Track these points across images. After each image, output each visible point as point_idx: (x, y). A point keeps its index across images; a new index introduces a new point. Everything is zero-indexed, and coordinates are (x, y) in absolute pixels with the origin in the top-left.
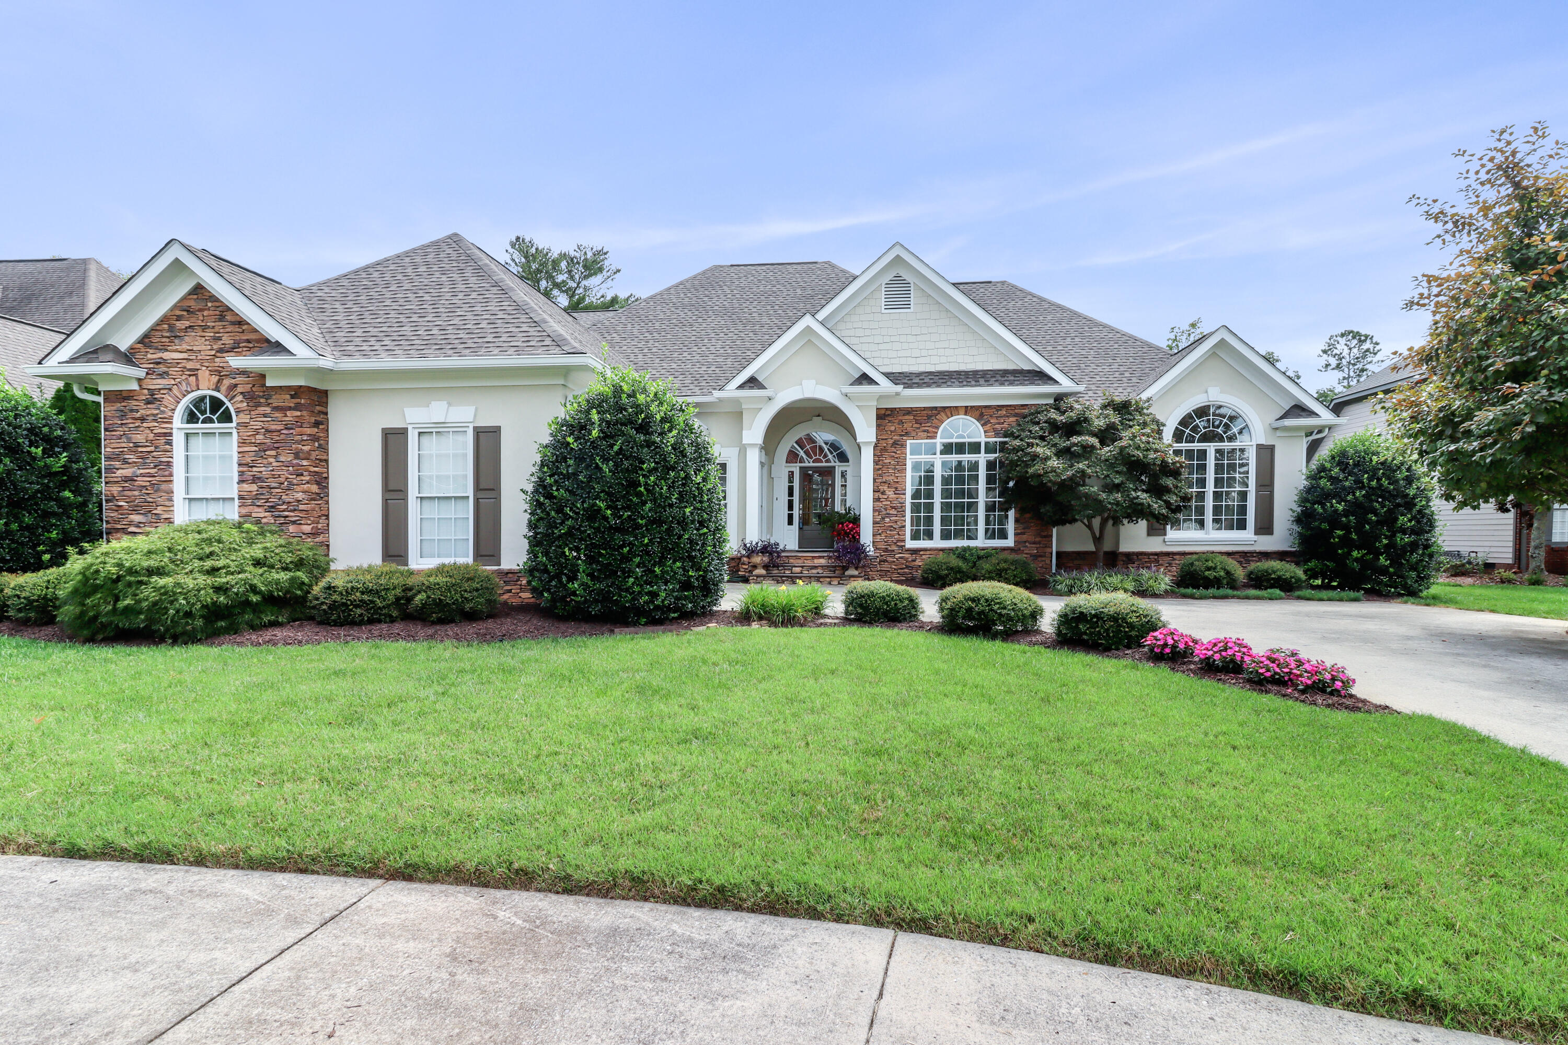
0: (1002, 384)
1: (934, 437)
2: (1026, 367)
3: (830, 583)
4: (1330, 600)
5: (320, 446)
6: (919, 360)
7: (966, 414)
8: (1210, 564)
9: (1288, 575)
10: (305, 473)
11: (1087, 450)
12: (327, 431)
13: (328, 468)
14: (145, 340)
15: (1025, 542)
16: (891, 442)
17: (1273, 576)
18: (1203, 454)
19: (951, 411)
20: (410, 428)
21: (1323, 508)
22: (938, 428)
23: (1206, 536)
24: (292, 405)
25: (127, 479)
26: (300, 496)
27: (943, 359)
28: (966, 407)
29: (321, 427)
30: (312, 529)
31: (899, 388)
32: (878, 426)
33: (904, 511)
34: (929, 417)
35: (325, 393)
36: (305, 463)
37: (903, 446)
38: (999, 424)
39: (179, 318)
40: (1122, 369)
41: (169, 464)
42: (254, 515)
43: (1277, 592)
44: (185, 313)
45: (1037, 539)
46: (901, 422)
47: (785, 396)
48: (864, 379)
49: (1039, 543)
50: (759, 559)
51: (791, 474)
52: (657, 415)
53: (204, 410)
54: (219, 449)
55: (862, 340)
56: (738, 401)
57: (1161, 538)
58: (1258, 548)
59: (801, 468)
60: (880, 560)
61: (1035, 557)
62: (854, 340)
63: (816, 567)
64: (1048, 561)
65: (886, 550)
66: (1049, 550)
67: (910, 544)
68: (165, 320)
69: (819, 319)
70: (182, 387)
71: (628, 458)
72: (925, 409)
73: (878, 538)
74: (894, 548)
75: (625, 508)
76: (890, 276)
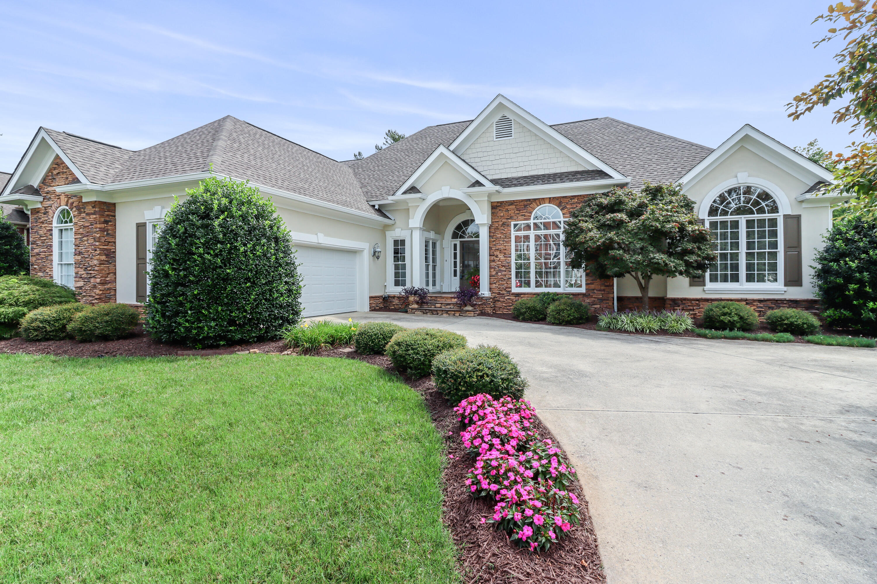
0: (571, 181)
1: (529, 219)
2: (591, 168)
3: (454, 315)
5: (108, 234)
6: (518, 169)
7: (549, 203)
8: (726, 310)
9: (800, 322)
10: (98, 249)
11: (619, 225)
12: (115, 225)
13: (115, 246)
14: (44, 181)
15: (594, 290)
16: (501, 223)
17: (786, 322)
18: (735, 224)
19: (540, 201)
20: (147, 222)
21: (838, 265)
22: (531, 213)
23: (741, 287)
24: (93, 212)
25: (38, 254)
26: (96, 262)
27: (534, 167)
28: (550, 198)
29: (110, 223)
30: (101, 280)
31: (498, 188)
32: (493, 213)
33: (510, 268)
34: (525, 206)
35: (114, 205)
36: (97, 244)
37: (509, 225)
38: (573, 208)
39: (55, 169)
40: (676, 165)
41: (51, 246)
42: (80, 273)
43: (788, 336)
44: (56, 166)
45: (602, 288)
46: (507, 210)
47: (432, 198)
48: (478, 183)
49: (604, 290)
50: (413, 298)
51: (455, 245)
52: (216, 207)
53: (65, 216)
54: (70, 238)
55: (482, 159)
56: (405, 202)
57: (701, 288)
58: (788, 297)
59: (461, 242)
60: (495, 300)
61: (601, 300)
62: (477, 160)
63: (449, 304)
64: (611, 304)
65: (499, 294)
66: (611, 295)
67: (515, 290)
68: (50, 170)
69: (452, 148)
70: (56, 205)
71: (191, 236)
72: (522, 201)
73: (494, 286)
74: (504, 292)
75: (184, 270)
76: (498, 117)
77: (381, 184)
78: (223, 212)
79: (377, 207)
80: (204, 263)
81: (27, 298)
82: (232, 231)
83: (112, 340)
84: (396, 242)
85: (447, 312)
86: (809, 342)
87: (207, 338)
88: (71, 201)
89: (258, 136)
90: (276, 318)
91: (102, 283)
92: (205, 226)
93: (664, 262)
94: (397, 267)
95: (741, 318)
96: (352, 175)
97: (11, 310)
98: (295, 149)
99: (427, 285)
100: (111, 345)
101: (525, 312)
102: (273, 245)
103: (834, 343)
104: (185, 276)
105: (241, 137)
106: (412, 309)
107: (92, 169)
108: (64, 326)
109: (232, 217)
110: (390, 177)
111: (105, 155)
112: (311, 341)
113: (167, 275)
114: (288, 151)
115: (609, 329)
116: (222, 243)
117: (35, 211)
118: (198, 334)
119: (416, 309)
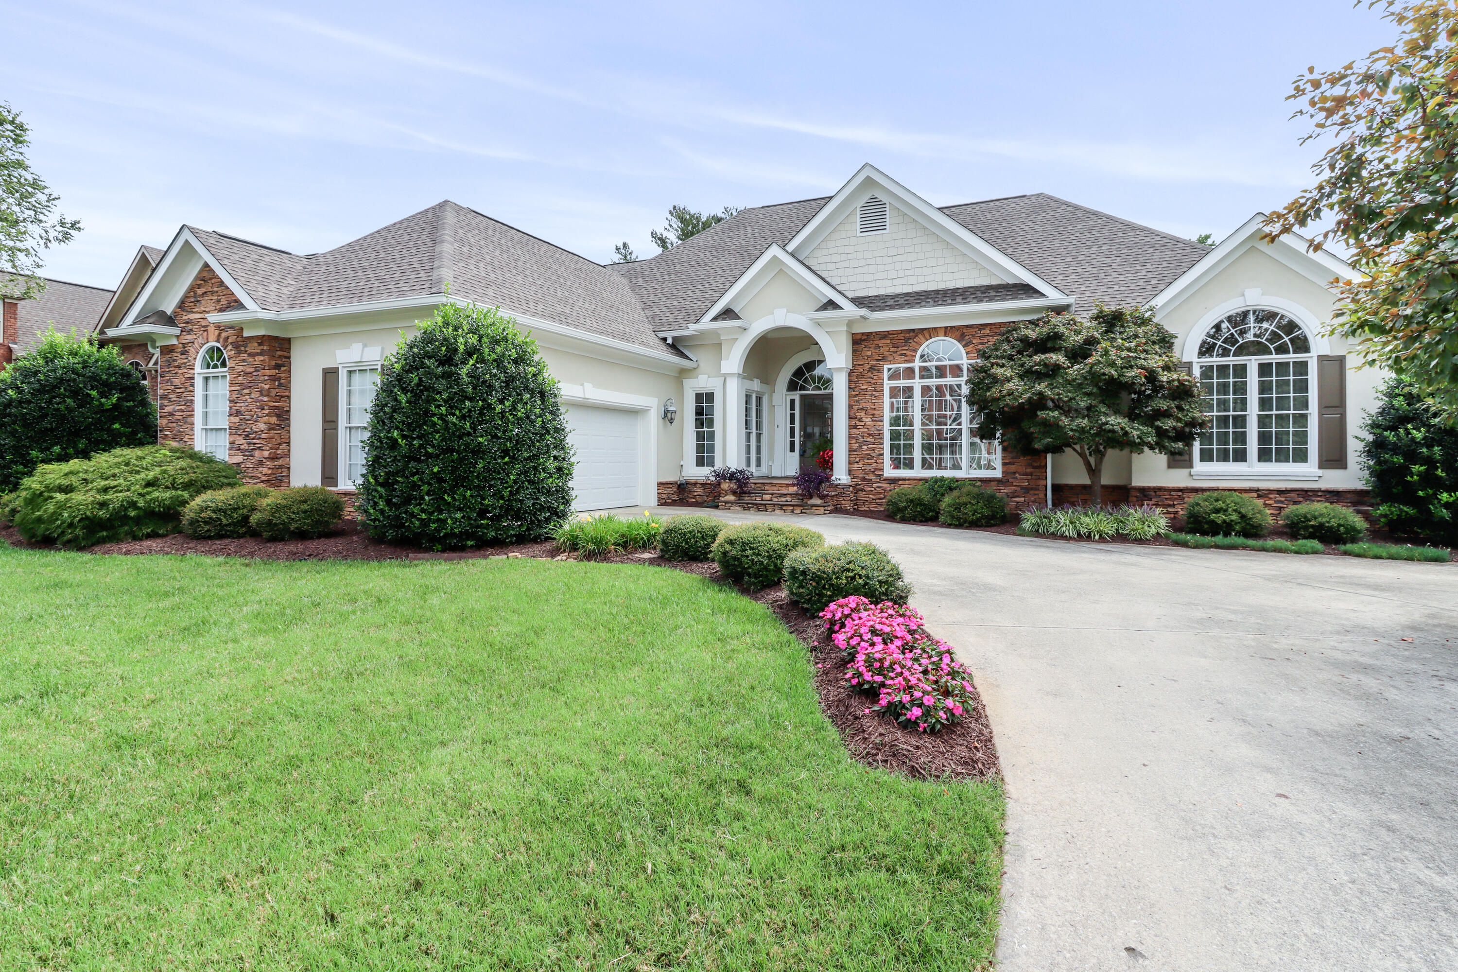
0: (980, 301)
1: (913, 361)
2: (1011, 281)
3: (792, 512)
4: (1391, 557)
5: (280, 385)
6: (896, 282)
7: (945, 335)
8: (1220, 504)
9: (1334, 523)
10: (266, 408)
11: (1052, 372)
12: (290, 371)
13: (290, 403)
14: (182, 305)
15: (1015, 473)
16: (867, 367)
17: (1312, 523)
18: (1241, 370)
19: (930, 333)
20: (340, 367)
21: (1397, 435)
22: (915, 351)
23: (1250, 470)
24: (259, 351)
25: (171, 414)
26: (263, 426)
27: (921, 279)
28: (946, 328)
29: (283, 369)
30: (270, 454)
31: (864, 312)
32: (854, 352)
33: (882, 439)
34: (907, 340)
35: (289, 340)
36: (266, 399)
37: (880, 371)
38: (982, 344)
39: (199, 286)
40: (1150, 275)
41: (192, 401)
42: (237, 442)
43: (1315, 544)
44: (201, 281)
45: (1028, 470)
46: (878, 347)
47: (759, 327)
48: (831, 305)
49: (1031, 474)
50: (727, 485)
51: (793, 402)
52: (462, 348)
53: (215, 357)
54: (221, 390)
55: (838, 265)
56: (715, 333)
57: (1184, 472)
58: (1324, 485)
59: (801, 396)
60: (857, 490)
61: (1027, 490)
62: (831, 267)
63: (784, 495)
64: (1042, 495)
65: (863, 479)
66: (1042, 482)
67: (889, 472)
68: (192, 289)
69: (791, 247)
70: (200, 340)
71: (427, 389)
72: (902, 331)
73: (855, 467)
74: (872, 477)
75: (419, 437)
76: (865, 198)
77: (675, 303)
78: (470, 355)
79: (670, 341)
80: (447, 429)
81: (186, 478)
82: (484, 382)
83: (312, 538)
84: (699, 397)
85: (781, 507)
86: (1346, 553)
87: (452, 535)
88: (224, 335)
89: (490, 232)
90: (542, 509)
91: (273, 458)
92: (447, 375)
93: (1122, 429)
94: (700, 436)
95: (1243, 517)
96: (627, 288)
97: (168, 494)
98: (543, 249)
99: (748, 465)
100: (312, 545)
101: (906, 508)
102: (539, 402)
103: (1384, 554)
104: (421, 446)
105: (469, 235)
106: (726, 503)
107: (260, 288)
108: (246, 518)
109: (483, 361)
110: (689, 292)
111: (271, 264)
112: (598, 542)
113: (393, 445)
114: (534, 254)
115: (1037, 533)
116: (471, 399)
117: (167, 350)
118: (437, 530)
119: (732, 503)
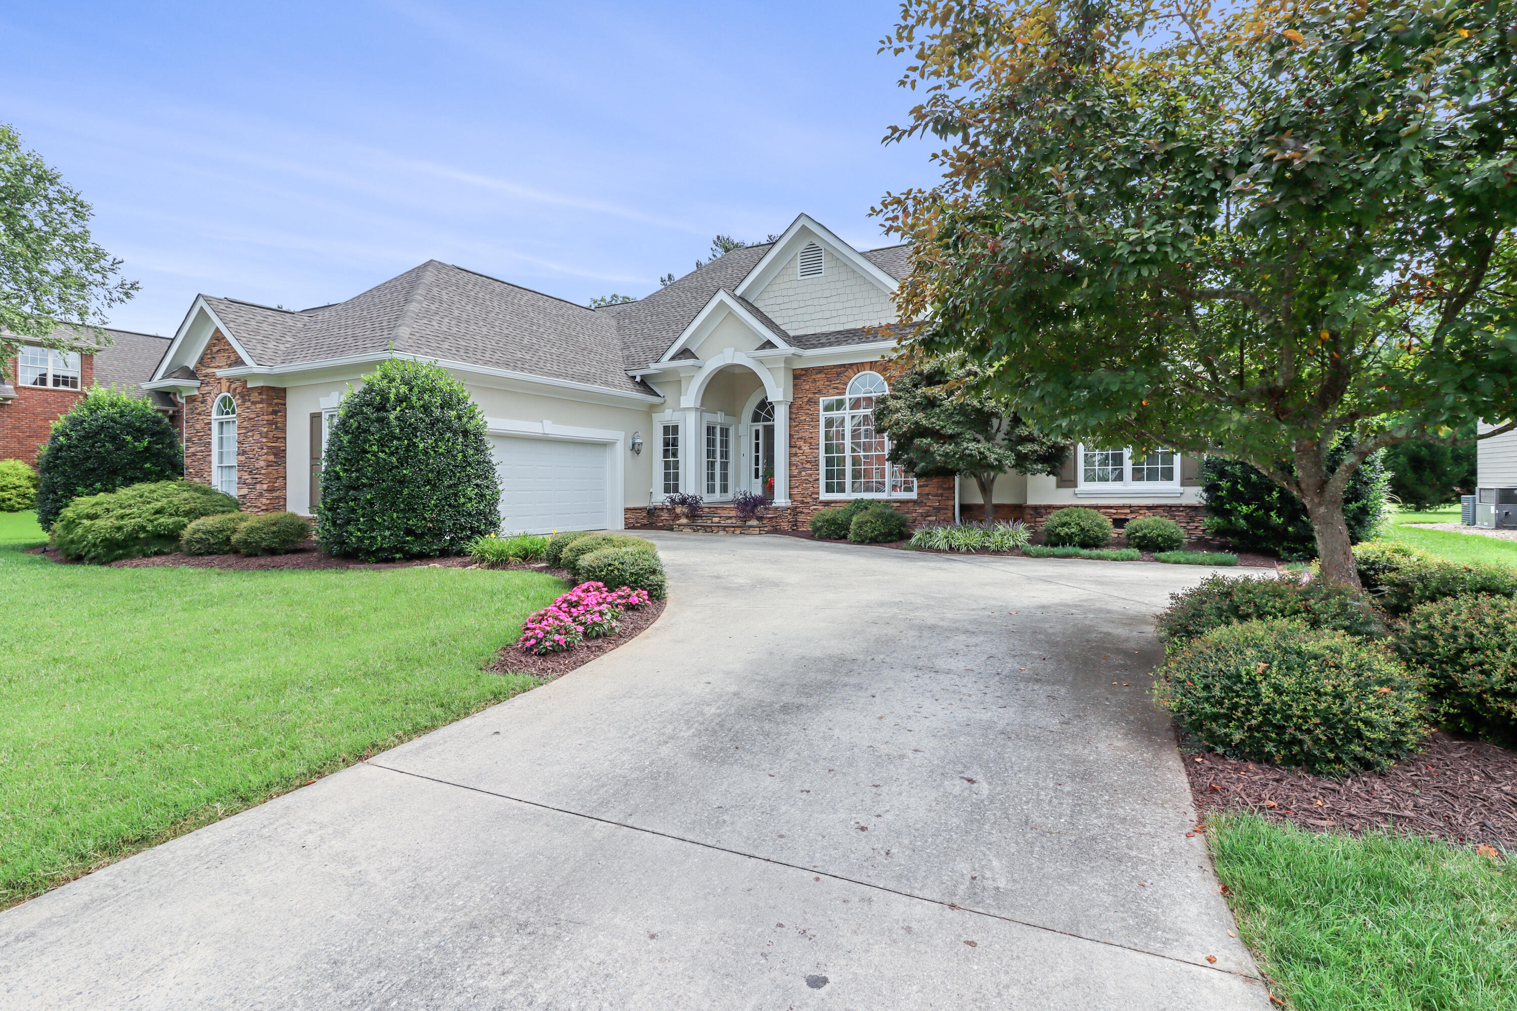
1: (844, 393)
3: (733, 533)
4: (1188, 563)
5: (277, 428)
6: (830, 321)
7: (870, 370)
10: (265, 448)
12: (285, 416)
13: (285, 443)
14: (201, 361)
15: (928, 495)
16: (806, 399)
19: (859, 367)
20: (323, 412)
22: (846, 384)
23: (1141, 488)
24: (259, 400)
25: (194, 454)
26: (262, 464)
27: (849, 319)
28: (872, 363)
29: (279, 414)
30: (268, 487)
31: (793, 350)
32: (795, 385)
33: (818, 465)
34: (838, 374)
35: (284, 390)
36: (264, 440)
37: (817, 403)
39: (215, 345)
41: (210, 444)
42: (243, 477)
44: (216, 342)
45: (939, 492)
46: (815, 381)
47: (712, 364)
48: (769, 344)
49: (942, 495)
50: (681, 510)
51: (757, 432)
52: (392, 396)
53: (226, 406)
54: (232, 432)
55: (782, 307)
56: (675, 371)
57: (1070, 491)
58: (1184, 501)
59: (765, 426)
60: (795, 511)
61: (938, 510)
62: (776, 308)
63: (730, 518)
64: (950, 515)
65: (802, 502)
66: (951, 503)
67: (824, 496)
68: (209, 347)
69: (738, 292)
70: (216, 391)
71: (365, 431)
72: (835, 367)
73: (795, 491)
74: (809, 500)
75: (356, 471)
76: (804, 245)
78: (401, 402)
79: (638, 379)
80: (378, 463)
81: (188, 507)
82: (410, 425)
83: (280, 554)
84: (666, 429)
85: (724, 528)
86: (1157, 560)
87: (380, 549)
88: (233, 386)
89: (470, 287)
90: (463, 529)
91: (270, 490)
92: (381, 420)
93: (980, 453)
94: (667, 465)
95: (1082, 529)
96: (613, 330)
97: (171, 520)
98: (526, 298)
99: (711, 489)
100: (278, 559)
101: (822, 527)
102: (460, 440)
103: (1182, 560)
104: (358, 478)
105: (444, 292)
106: (679, 525)
107: (259, 346)
108: (228, 539)
109: (413, 408)
110: (664, 333)
111: (273, 324)
112: (500, 554)
113: (338, 478)
114: (513, 304)
115: (919, 548)
116: (399, 439)
117: (191, 399)
118: (371, 545)
119: (684, 525)
